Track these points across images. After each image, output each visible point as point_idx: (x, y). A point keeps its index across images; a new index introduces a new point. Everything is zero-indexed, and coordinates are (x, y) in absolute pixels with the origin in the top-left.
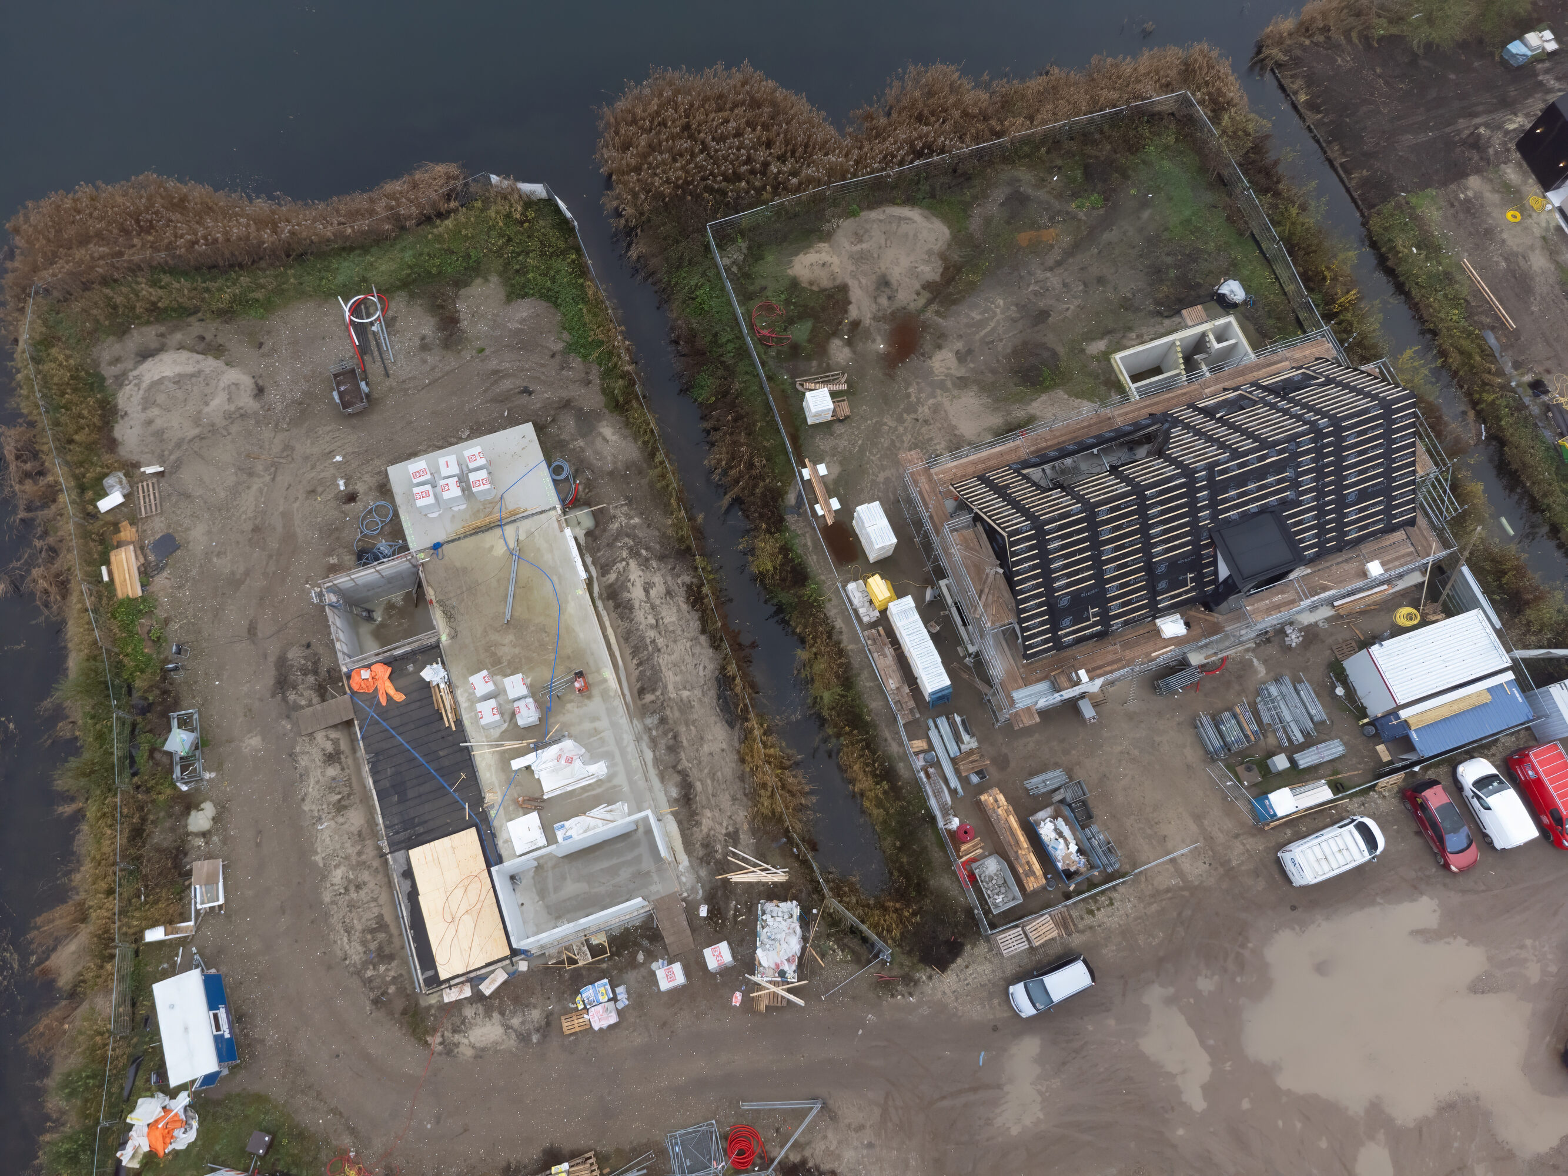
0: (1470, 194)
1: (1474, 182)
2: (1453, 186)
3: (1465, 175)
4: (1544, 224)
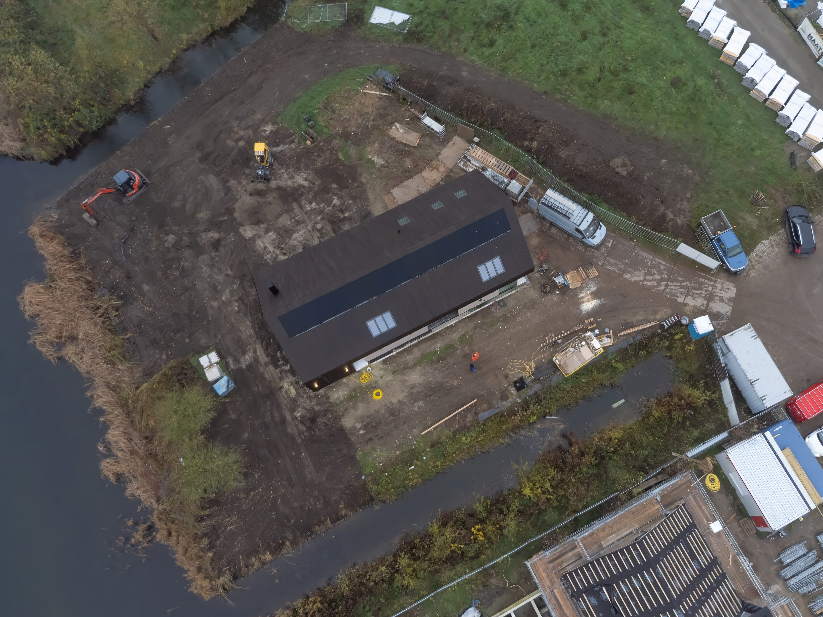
0: (359, 426)
1: (348, 422)
2: (353, 438)
3: (342, 429)
4: (382, 372)
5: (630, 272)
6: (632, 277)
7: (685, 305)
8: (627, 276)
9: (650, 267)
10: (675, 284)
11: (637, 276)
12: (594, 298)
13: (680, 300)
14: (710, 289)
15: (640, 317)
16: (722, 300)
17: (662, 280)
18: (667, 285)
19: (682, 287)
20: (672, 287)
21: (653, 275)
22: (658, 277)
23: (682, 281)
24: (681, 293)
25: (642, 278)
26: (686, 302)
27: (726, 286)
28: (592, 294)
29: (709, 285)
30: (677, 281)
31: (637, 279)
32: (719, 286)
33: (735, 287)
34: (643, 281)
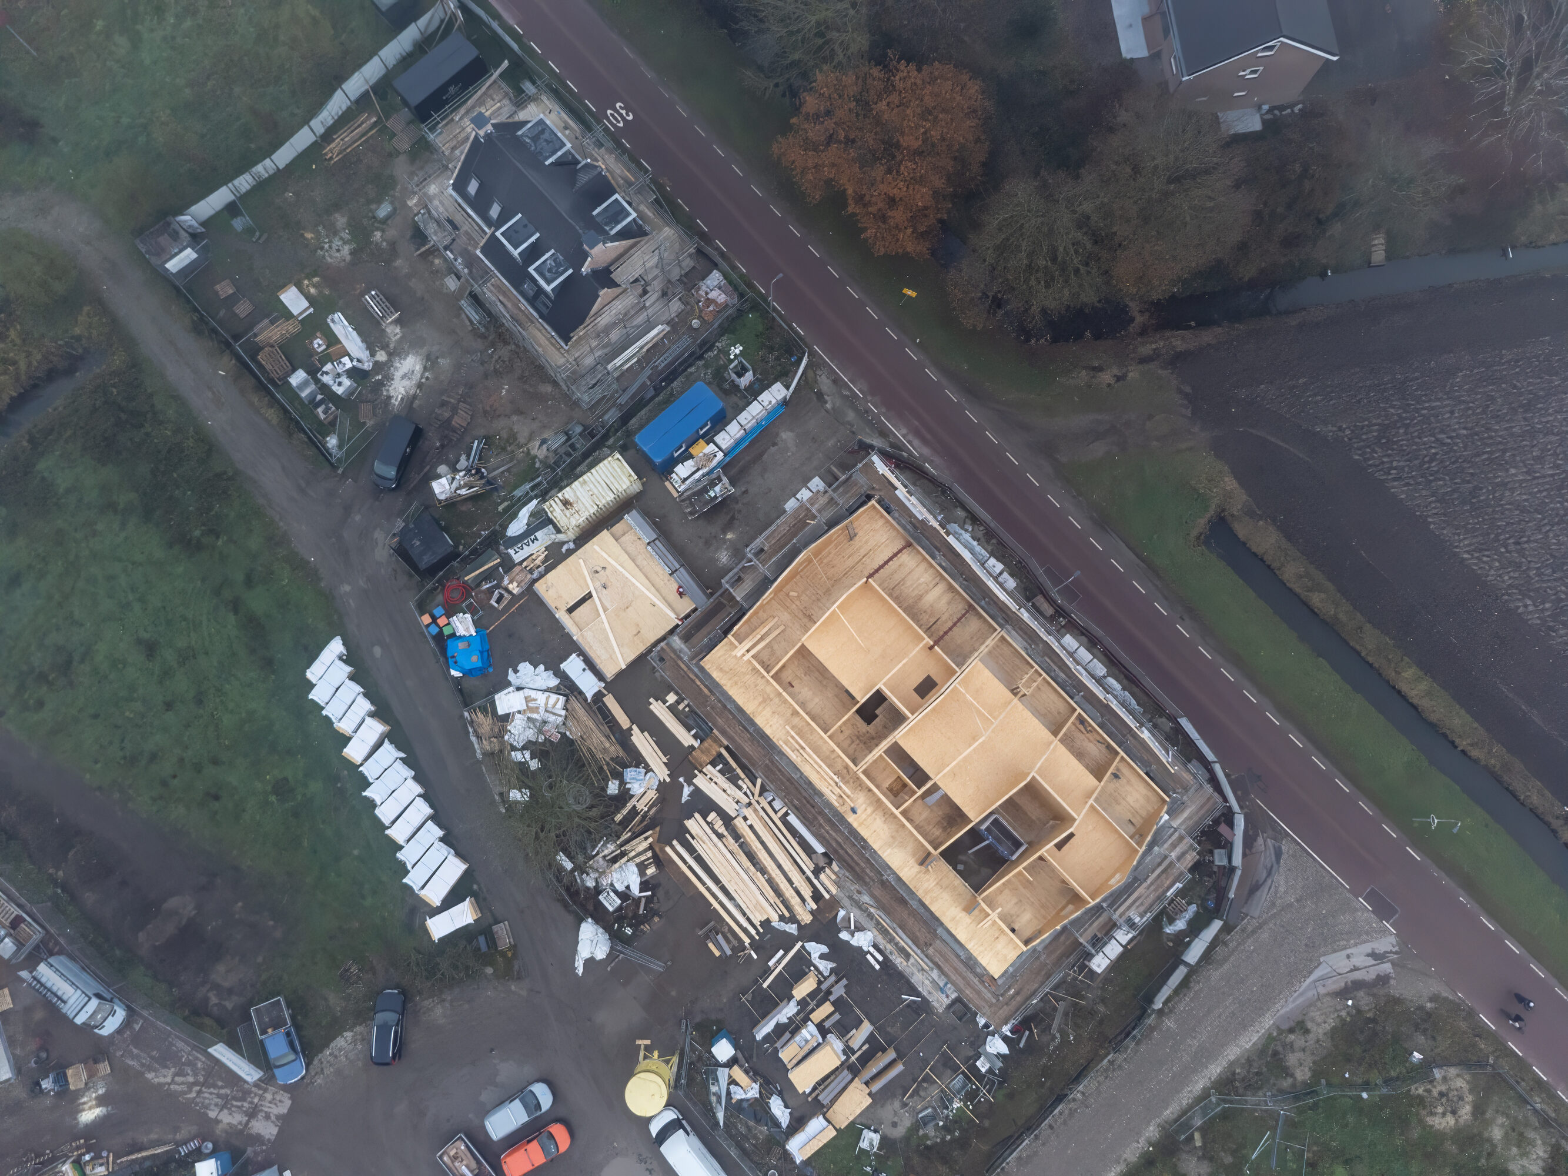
5: (155, 1071)
6: (156, 1077)
7: (217, 1121)
8: (150, 1076)
9: (184, 1064)
10: (212, 1090)
11: (162, 1077)
12: (98, 1106)
13: (212, 1114)
14: (256, 1100)
15: (153, 1136)
16: (267, 1117)
17: (195, 1084)
18: (199, 1092)
19: (219, 1096)
20: (206, 1095)
21: (185, 1075)
22: (191, 1079)
23: (222, 1087)
24: (216, 1105)
25: (169, 1080)
26: (219, 1118)
27: (278, 1097)
28: (97, 1098)
29: (256, 1095)
30: (215, 1086)
31: (162, 1080)
32: (269, 1096)
33: (290, 1098)
34: (169, 1084)
